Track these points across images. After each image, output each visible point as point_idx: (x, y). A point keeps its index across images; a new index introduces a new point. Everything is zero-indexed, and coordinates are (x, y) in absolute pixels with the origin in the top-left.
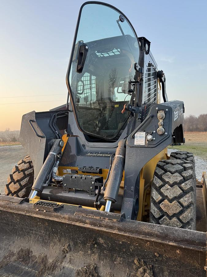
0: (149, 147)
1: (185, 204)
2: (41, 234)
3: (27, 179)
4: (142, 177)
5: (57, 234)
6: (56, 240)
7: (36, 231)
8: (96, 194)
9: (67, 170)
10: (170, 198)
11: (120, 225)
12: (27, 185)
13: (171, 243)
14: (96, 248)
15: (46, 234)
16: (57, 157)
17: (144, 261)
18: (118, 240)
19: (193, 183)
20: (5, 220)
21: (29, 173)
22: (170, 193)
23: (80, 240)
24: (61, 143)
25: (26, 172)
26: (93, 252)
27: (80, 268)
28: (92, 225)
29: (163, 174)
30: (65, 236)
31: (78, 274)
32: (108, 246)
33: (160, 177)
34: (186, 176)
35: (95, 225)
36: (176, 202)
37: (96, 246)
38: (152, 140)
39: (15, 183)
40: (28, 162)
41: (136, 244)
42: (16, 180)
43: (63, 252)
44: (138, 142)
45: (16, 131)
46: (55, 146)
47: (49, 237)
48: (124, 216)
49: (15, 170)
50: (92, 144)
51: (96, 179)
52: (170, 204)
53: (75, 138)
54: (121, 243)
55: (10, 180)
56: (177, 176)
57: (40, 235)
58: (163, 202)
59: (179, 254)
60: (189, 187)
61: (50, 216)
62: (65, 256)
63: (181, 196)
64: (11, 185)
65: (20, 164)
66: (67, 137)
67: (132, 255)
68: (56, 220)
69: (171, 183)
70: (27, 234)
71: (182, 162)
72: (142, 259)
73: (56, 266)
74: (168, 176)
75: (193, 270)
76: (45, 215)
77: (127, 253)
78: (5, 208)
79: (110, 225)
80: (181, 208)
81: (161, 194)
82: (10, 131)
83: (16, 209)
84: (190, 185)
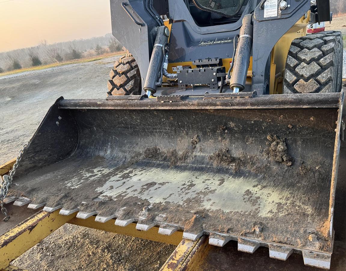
0: (282, 19)
1: (323, 80)
2: (166, 130)
3: (131, 83)
4: (273, 62)
5: (184, 127)
6: (183, 134)
7: (160, 129)
8: (219, 87)
9: (178, 67)
10: (306, 76)
11: (253, 100)
12: (134, 90)
13: (305, 107)
14: (227, 133)
15: (171, 130)
16: (165, 49)
17: (277, 136)
18: (250, 120)
19: (334, 57)
20: (123, 123)
21: (132, 75)
22: (306, 71)
23: (209, 129)
24: (166, 32)
25: (129, 75)
26: (224, 138)
27: (212, 154)
28: (223, 106)
29: (299, 52)
30: (193, 128)
31: (211, 158)
32: (240, 129)
33: (295, 56)
34: (326, 50)
35: (226, 105)
36: (313, 80)
37: (226, 131)
38: (287, 8)
39: (118, 89)
40: (126, 63)
41: (269, 119)
42: (118, 85)
43: (192, 143)
44: (269, 13)
45: (58, 44)
46: (159, 36)
47: (175, 132)
48: (255, 93)
49: (113, 74)
50: (205, 29)
51: (218, 70)
52: (305, 83)
53: (181, 23)
54: (253, 122)
55: (112, 86)
56: (315, 51)
57: (165, 133)
58: (298, 83)
59: (313, 121)
60: (328, 61)
61: (177, 105)
62: (195, 147)
63: (318, 73)
64: (113, 91)
65: (118, 66)
66: (170, 23)
67: (265, 133)
68: (184, 108)
69: (308, 60)
70: (151, 134)
71: (323, 35)
72: (275, 134)
73: (188, 156)
74: (305, 53)
75: (326, 135)
76: (171, 105)
77: (259, 132)
78: (125, 106)
79: (242, 102)
80: (318, 86)
81: (296, 74)
82: (48, 44)
83: (138, 105)
84: (330, 59)
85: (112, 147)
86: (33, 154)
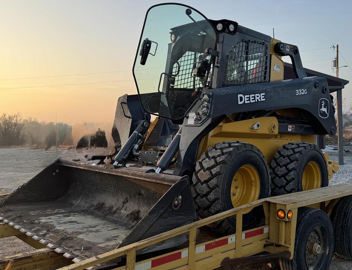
0: (196, 126)
1: (214, 173)
7: (109, 189)
10: (205, 168)
15: (115, 191)
16: (138, 135)
22: (206, 164)
23: (133, 193)
27: (130, 213)
32: (147, 196)
36: (208, 171)
37: (141, 196)
43: (123, 203)
44: (190, 122)
47: (117, 193)
52: (203, 173)
56: (218, 152)
58: (200, 172)
60: (221, 160)
61: (112, 172)
62: (124, 206)
63: (213, 167)
68: (114, 174)
70: (104, 192)
73: (116, 212)
76: (109, 171)
80: (210, 176)
81: (201, 165)
84: (223, 159)
85: (82, 199)
86: (28, 191)
